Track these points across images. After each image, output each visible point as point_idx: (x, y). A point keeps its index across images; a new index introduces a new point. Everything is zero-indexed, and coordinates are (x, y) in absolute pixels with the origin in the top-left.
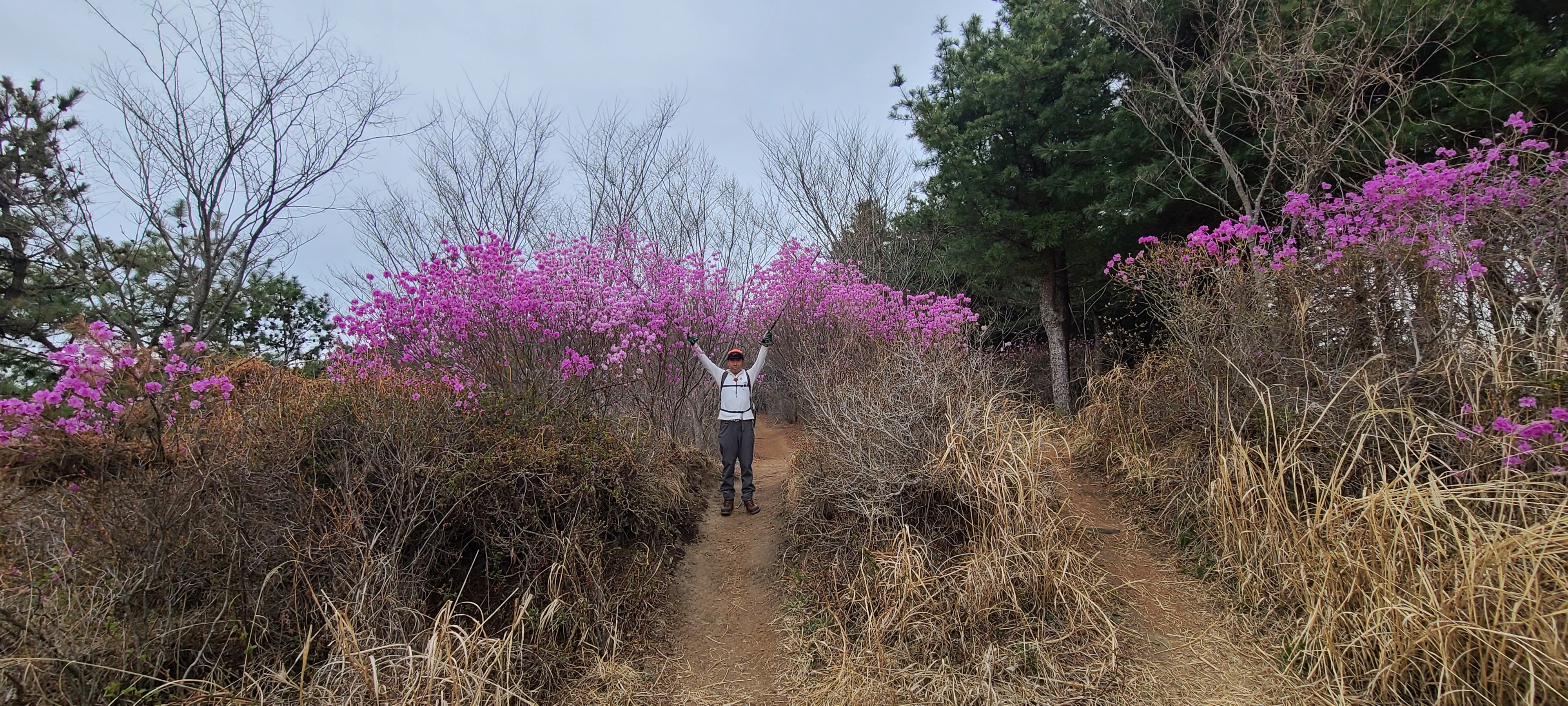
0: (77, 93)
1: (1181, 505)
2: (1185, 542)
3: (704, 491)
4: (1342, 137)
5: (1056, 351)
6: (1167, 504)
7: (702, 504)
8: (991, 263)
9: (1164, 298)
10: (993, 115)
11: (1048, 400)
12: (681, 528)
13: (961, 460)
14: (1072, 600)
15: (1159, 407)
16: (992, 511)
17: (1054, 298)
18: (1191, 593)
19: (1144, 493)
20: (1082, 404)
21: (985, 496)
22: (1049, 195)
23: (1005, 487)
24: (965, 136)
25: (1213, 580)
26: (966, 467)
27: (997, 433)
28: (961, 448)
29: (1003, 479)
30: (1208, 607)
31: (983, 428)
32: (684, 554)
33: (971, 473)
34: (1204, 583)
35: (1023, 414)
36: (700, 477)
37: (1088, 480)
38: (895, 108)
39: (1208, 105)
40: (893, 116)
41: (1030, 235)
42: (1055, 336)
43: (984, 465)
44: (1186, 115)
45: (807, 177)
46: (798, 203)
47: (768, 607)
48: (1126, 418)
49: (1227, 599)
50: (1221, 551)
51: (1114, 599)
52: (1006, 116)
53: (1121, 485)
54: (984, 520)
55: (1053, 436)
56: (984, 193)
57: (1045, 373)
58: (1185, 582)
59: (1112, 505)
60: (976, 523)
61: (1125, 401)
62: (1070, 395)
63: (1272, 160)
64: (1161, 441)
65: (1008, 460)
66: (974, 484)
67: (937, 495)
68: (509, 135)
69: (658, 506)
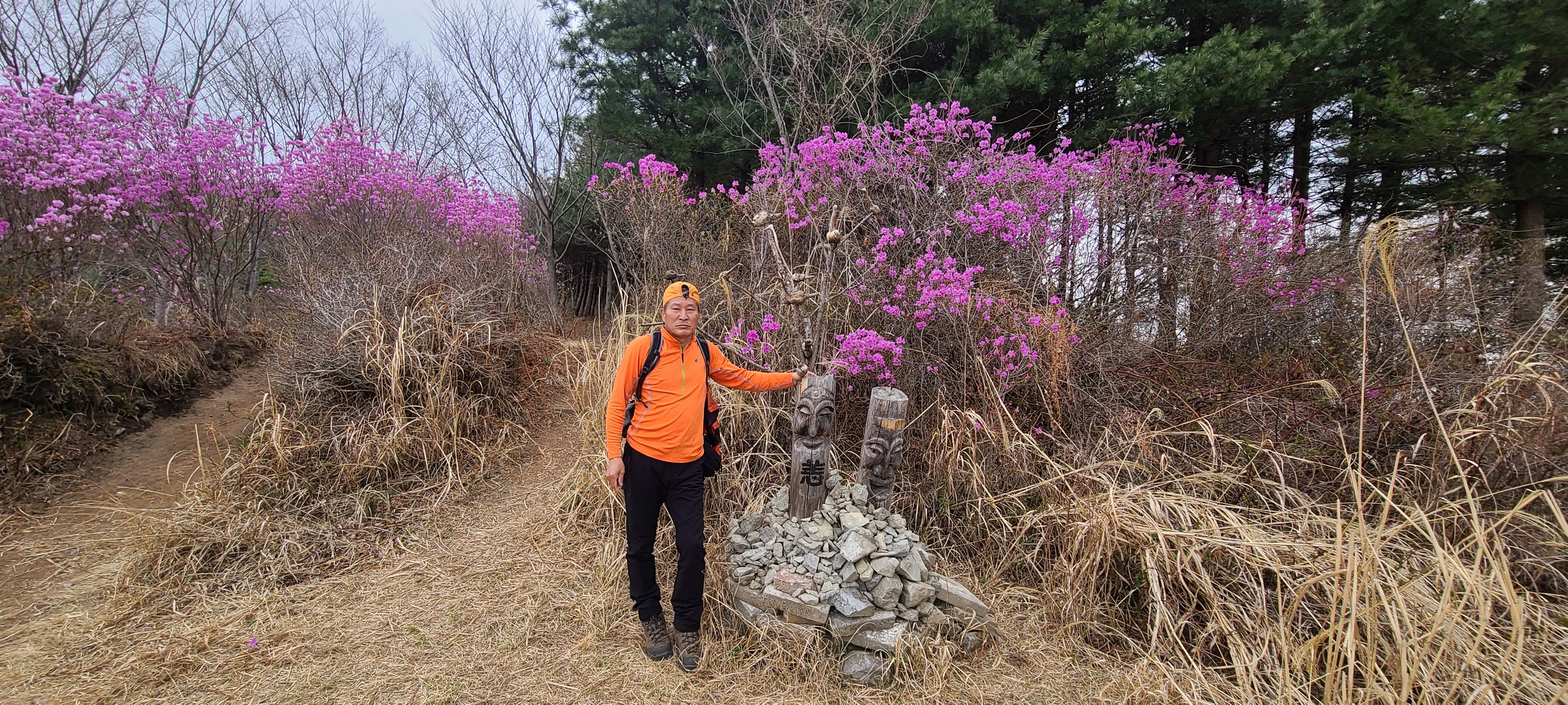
69: (104, 377)
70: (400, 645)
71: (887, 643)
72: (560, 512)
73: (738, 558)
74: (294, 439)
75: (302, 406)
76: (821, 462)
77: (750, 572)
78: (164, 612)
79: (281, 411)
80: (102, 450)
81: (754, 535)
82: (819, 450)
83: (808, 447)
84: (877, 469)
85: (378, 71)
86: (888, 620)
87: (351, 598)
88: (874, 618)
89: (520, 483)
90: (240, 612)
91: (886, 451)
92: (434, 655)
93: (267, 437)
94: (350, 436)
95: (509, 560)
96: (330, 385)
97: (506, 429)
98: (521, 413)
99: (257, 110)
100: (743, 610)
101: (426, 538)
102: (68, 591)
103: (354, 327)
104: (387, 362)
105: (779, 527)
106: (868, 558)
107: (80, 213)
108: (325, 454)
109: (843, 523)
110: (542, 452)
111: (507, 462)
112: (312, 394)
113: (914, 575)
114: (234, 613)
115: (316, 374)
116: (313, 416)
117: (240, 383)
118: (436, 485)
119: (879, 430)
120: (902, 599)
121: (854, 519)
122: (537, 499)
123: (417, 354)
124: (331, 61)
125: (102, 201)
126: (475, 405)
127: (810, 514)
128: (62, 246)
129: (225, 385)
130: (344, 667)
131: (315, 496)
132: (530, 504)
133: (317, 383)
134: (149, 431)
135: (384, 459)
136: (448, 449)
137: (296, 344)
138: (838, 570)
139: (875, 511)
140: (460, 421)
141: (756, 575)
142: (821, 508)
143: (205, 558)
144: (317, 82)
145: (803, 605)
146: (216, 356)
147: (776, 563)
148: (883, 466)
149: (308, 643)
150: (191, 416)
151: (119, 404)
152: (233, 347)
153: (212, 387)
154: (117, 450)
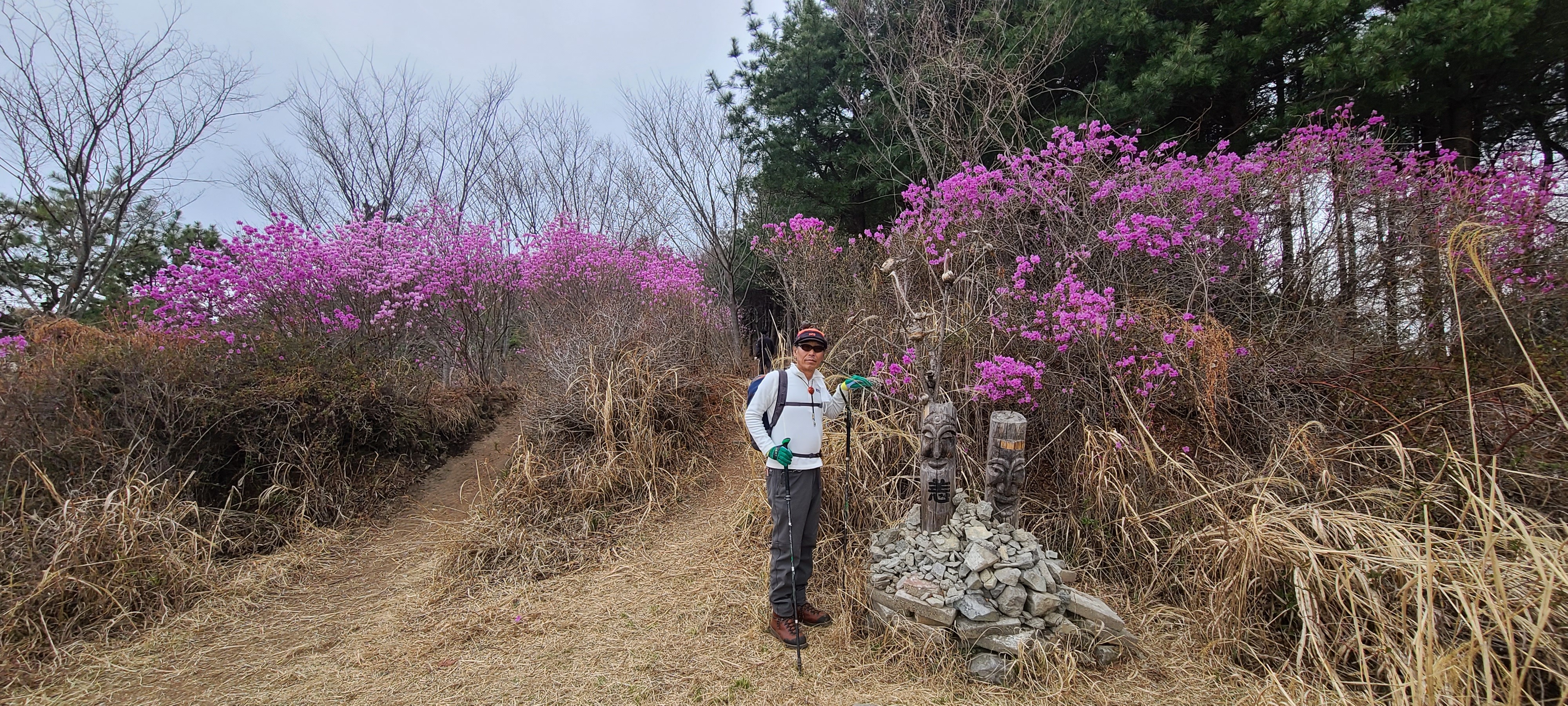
3: (501, 418)
7: (489, 428)
12: (454, 445)
52: (798, 94)
69: (417, 427)
70: (615, 625)
71: (1012, 646)
72: (737, 530)
73: (876, 566)
74: (539, 471)
75: (544, 444)
76: (946, 481)
77: (886, 578)
78: (463, 597)
79: (529, 449)
80: (418, 482)
81: (890, 547)
82: (943, 470)
83: (933, 467)
84: (1000, 488)
85: (587, 163)
86: (1013, 626)
87: (581, 591)
88: (999, 623)
89: (705, 506)
90: (510, 598)
91: (1007, 470)
92: (638, 634)
93: (521, 467)
94: (577, 468)
95: (695, 567)
96: (562, 428)
97: (694, 460)
98: (706, 447)
99: (504, 208)
100: (880, 611)
101: (633, 549)
102: (406, 580)
103: (577, 380)
104: (601, 407)
105: (912, 540)
106: (991, 568)
107: (399, 308)
108: (560, 482)
109: (967, 537)
110: (723, 479)
111: (695, 488)
112: (550, 434)
113: (1039, 585)
114: (506, 598)
115: (552, 419)
116: (551, 453)
117: (501, 428)
118: (641, 507)
119: (1000, 451)
120: (1027, 606)
121: (978, 532)
122: (719, 519)
123: (623, 399)
124: (552, 159)
125: (412, 298)
126: (668, 440)
127: (939, 529)
128: (390, 332)
129: (491, 430)
130: (578, 638)
131: (555, 515)
132: (713, 523)
133: (553, 426)
134: (445, 467)
135: (601, 486)
136: (649, 477)
137: (538, 396)
138: (963, 579)
139: (1000, 525)
140: (657, 453)
141: (891, 581)
142: (949, 523)
143: (485, 560)
144: (544, 177)
145: (929, 608)
146: (484, 408)
147: (908, 571)
148: (1006, 484)
149: (553, 620)
150: (470, 455)
151: (426, 447)
152: (495, 400)
153: (482, 432)
154: (426, 481)
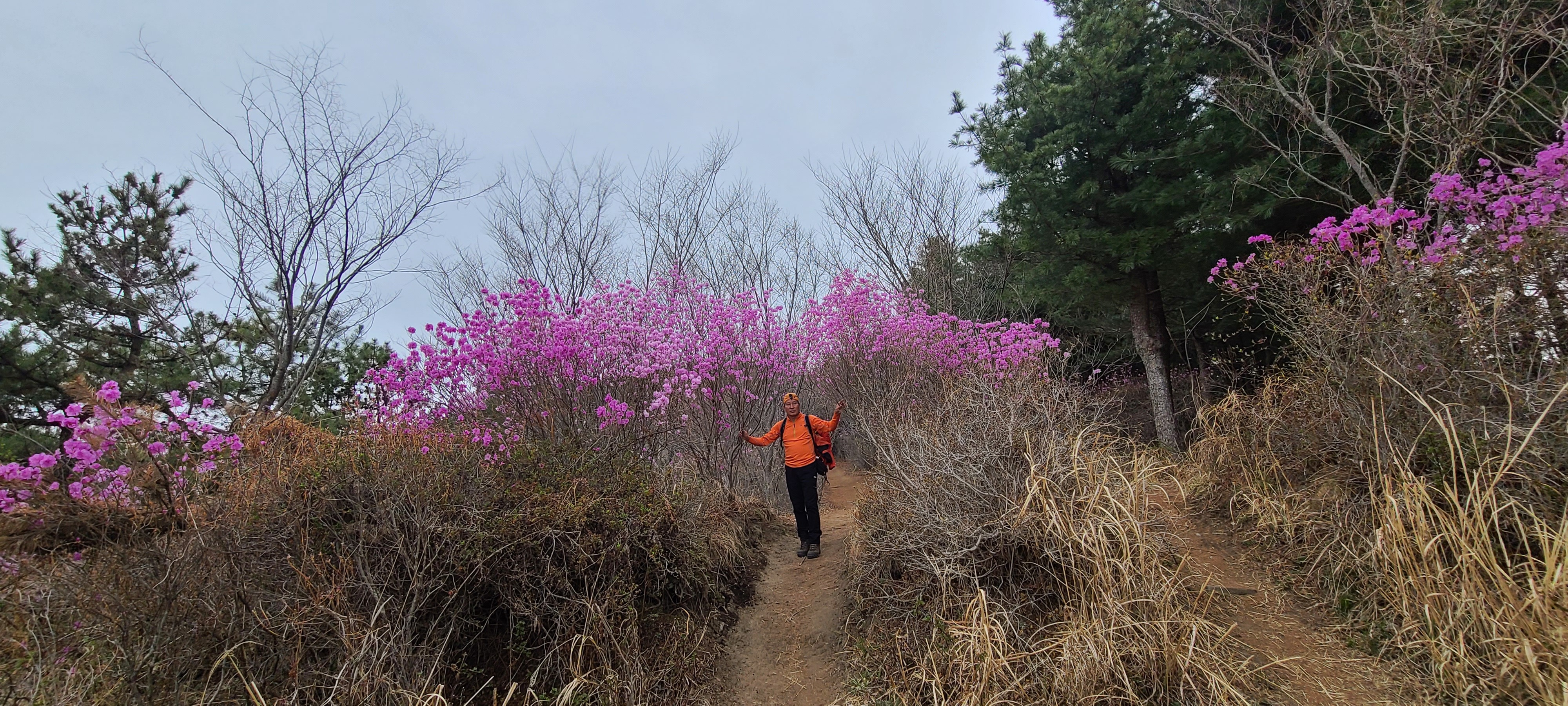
0: (187, 182)
1: (1335, 558)
2: (1346, 607)
3: (764, 547)
4: (1493, 109)
5: (1156, 380)
6: (1315, 557)
7: (761, 561)
8: (1073, 288)
9: (1286, 307)
10: (1064, 129)
11: (1150, 435)
12: (736, 589)
13: (1047, 508)
14: (1203, 683)
15: (1290, 439)
16: (1091, 570)
17: (1148, 322)
18: (1365, 674)
19: (1283, 543)
20: (1191, 439)
21: (1080, 552)
22: (1134, 210)
23: (1105, 540)
24: (1034, 154)
25: (1394, 658)
26: (1054, 517)
27: (1090, 474)
28: (1046, 493)
29: (1101, 530)
30: (1392, 694)
31: (1072, 468)
32: (737, 618)
33: (1060, 523)
34: (1381, 661)
35: (1120, 450)
36: (759, 531)
37: (1208, 528)
38: (956, 136)
39: (1315, 91)
40: (954, 144)
41: (1114, 254)
42: (1153, 365)
43: (1077, 514)
44: (1289, 105)
45: (870, 213)
46: (861, 239)
47: (829, 684)
48: (1248, 453)
49: (1418, 684)
50: (1400, 617)
51: (1259, 682)
52: (1078, 128)
53: (1249, 534)
54: (1080, 580)
55: (1161, 476)
56: (1059, 213)
57: (1145, 407)
58: (1353, 660)
59: (1243, 558)
60: (1071, 583)
61: (1245, 431)
62: (1176, 429)
63: (1404, 144)
64: (1298, 479)
65: (1106, 507)
66: (1065, 538)
67: (1021, 549)
68: (573, 193)
129: (764, 563)
134: (740, 624)
153: (756, 567)
154: (729, 651)
